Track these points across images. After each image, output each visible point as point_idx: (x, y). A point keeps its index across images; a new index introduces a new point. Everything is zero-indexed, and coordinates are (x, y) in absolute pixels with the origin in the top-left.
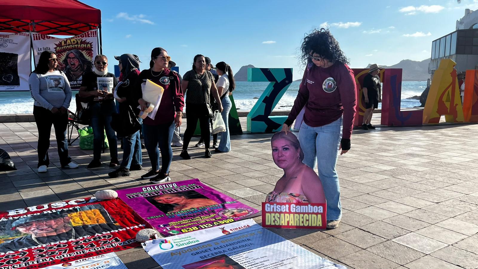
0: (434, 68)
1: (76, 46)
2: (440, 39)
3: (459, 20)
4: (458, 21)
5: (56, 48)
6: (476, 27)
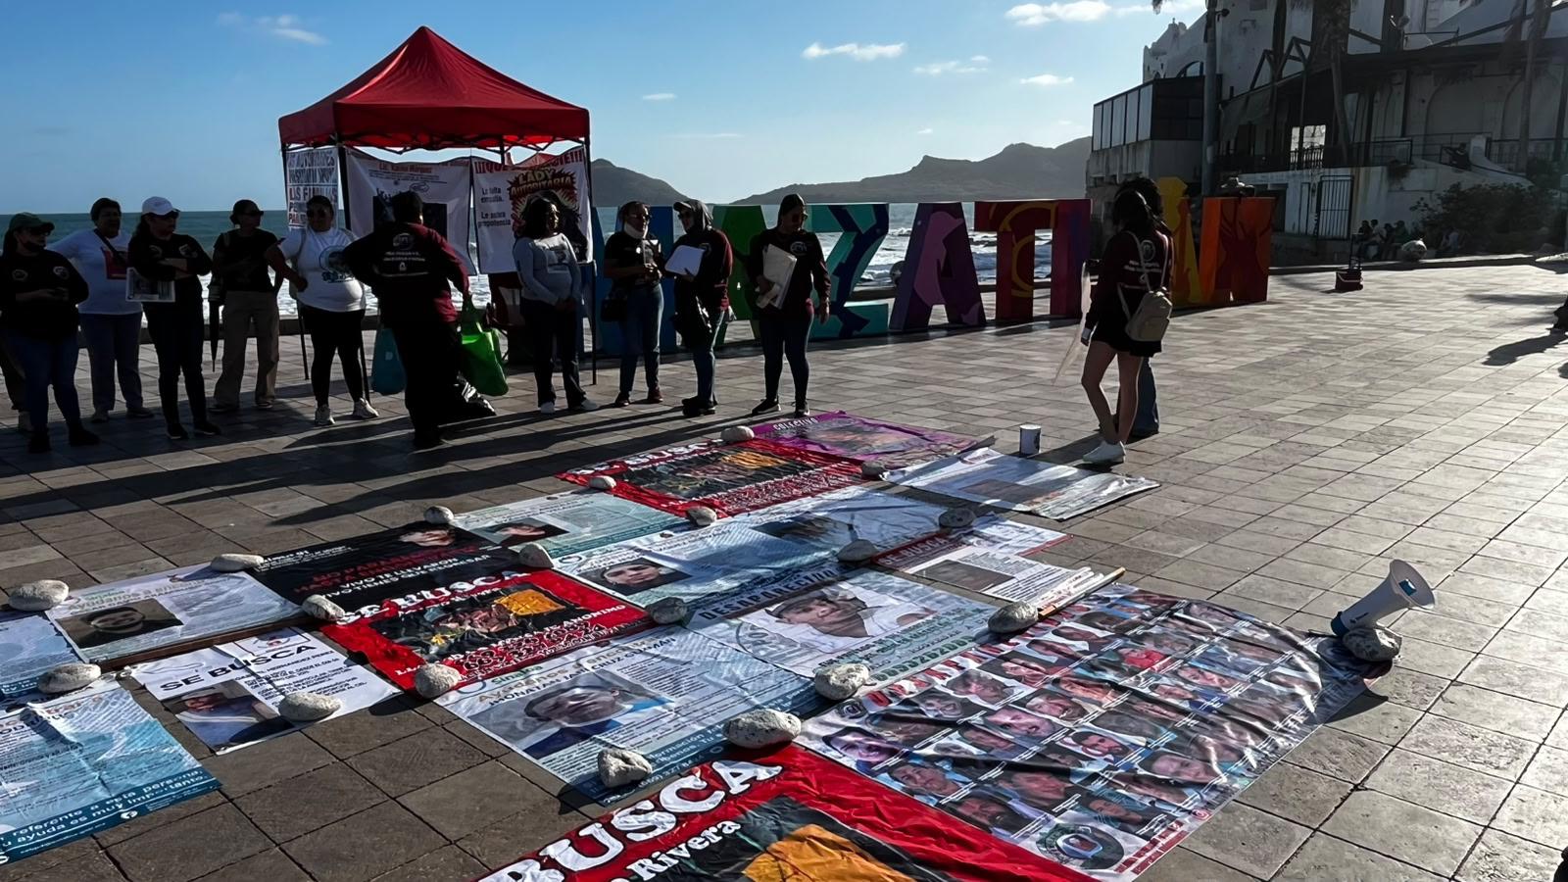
0: (1099, 172)
1: (544, 183)
2: (1112, 99)
3: (1150, 47)
4: (1146, 47)
5: (509, 189)
6: (1193, 71)
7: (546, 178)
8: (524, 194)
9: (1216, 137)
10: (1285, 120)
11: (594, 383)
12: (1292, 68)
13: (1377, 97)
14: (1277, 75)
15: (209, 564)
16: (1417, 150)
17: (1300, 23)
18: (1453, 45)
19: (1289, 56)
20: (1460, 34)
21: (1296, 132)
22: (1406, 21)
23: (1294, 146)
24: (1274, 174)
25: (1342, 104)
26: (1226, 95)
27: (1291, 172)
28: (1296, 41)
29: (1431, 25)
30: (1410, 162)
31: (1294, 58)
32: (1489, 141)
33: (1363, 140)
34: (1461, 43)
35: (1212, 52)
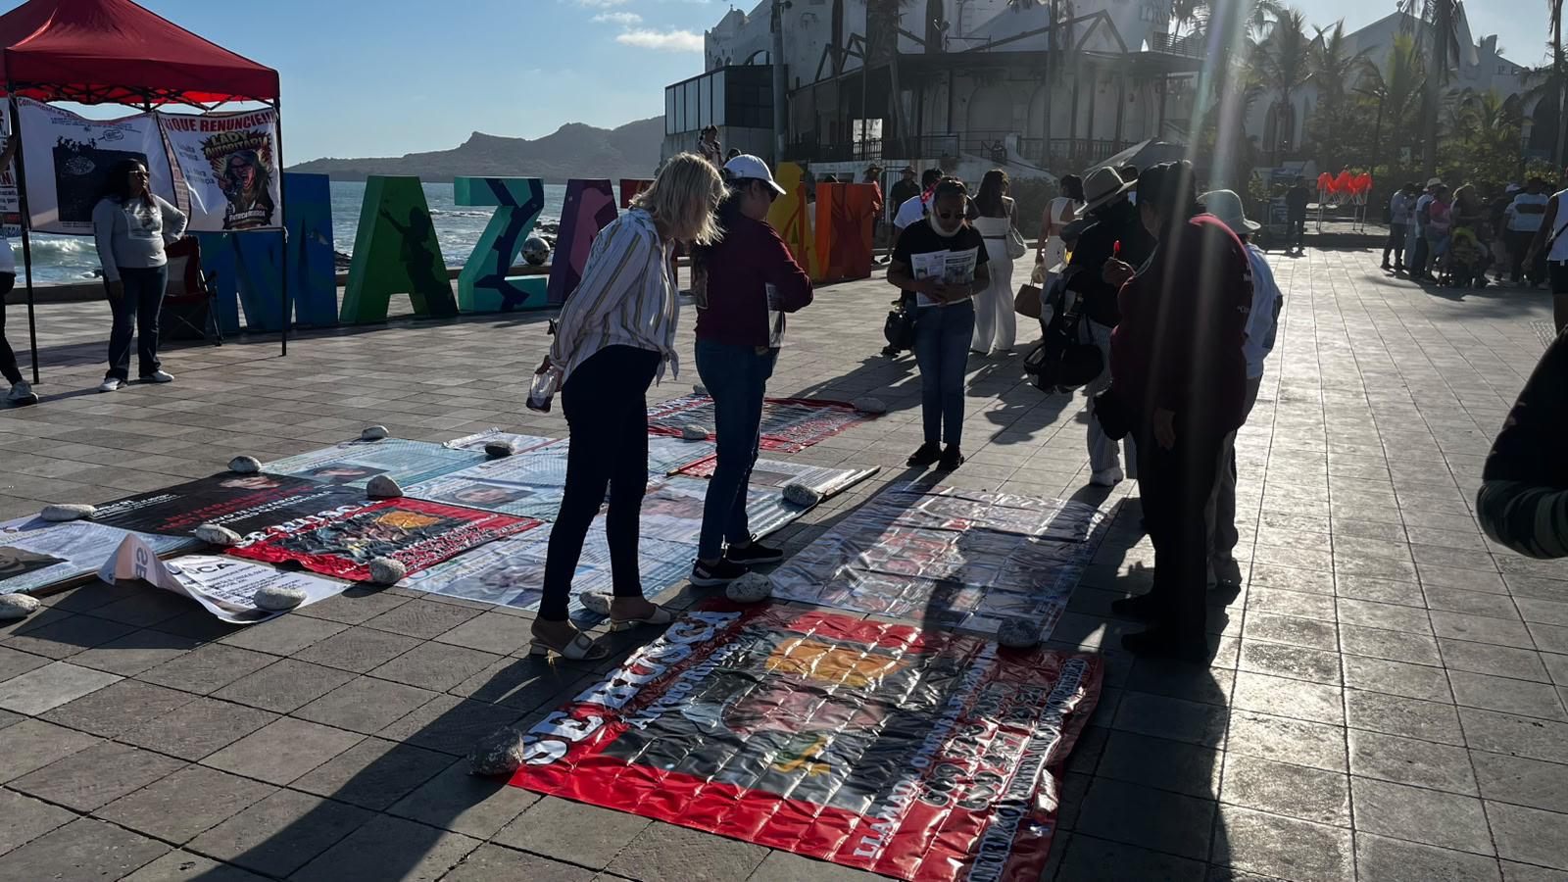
2: (684, 83)
3: (710, 31)
5: (203, 149)
6: (760, 60)
7: (241, 139)
8: (222, 154)
9: (785, 126)
10: (847, 112)
11: (284, 354)
12: (853, 64)
13: (926, 95)
14: (837, 68)
15: (39, 515)
16: (962, 145)
17: (856, 19)
18: (987, 50)
19: (849, 52)
20: (993, 41)
21: (858, 125)
22: (947, 26)
23: (857, 138)
24: (841, 164)
25: (900, 100)
26: (792, 85)
27: (856, 163)
28: (854, 38)
29: (965, 31)
30: (959, 157)
31: (853, 54)
32: (1019, 139)
33: (916, 134)
34: (993, 50)
35: (778, 42)
